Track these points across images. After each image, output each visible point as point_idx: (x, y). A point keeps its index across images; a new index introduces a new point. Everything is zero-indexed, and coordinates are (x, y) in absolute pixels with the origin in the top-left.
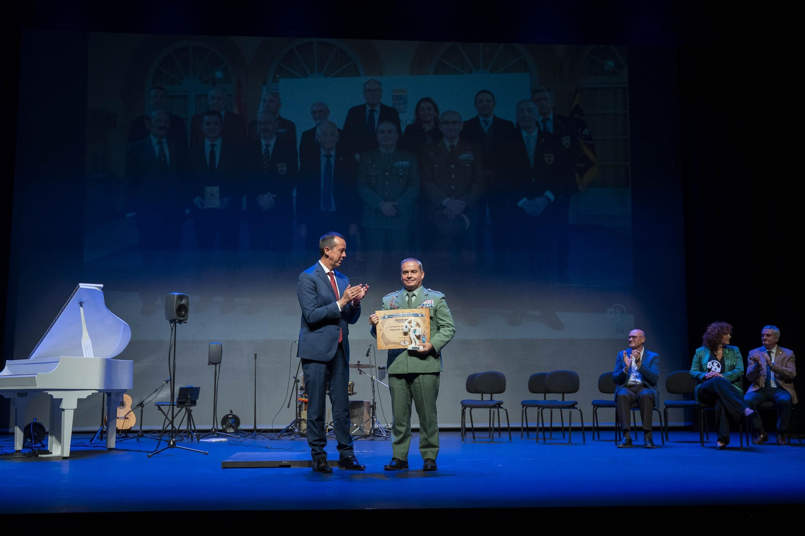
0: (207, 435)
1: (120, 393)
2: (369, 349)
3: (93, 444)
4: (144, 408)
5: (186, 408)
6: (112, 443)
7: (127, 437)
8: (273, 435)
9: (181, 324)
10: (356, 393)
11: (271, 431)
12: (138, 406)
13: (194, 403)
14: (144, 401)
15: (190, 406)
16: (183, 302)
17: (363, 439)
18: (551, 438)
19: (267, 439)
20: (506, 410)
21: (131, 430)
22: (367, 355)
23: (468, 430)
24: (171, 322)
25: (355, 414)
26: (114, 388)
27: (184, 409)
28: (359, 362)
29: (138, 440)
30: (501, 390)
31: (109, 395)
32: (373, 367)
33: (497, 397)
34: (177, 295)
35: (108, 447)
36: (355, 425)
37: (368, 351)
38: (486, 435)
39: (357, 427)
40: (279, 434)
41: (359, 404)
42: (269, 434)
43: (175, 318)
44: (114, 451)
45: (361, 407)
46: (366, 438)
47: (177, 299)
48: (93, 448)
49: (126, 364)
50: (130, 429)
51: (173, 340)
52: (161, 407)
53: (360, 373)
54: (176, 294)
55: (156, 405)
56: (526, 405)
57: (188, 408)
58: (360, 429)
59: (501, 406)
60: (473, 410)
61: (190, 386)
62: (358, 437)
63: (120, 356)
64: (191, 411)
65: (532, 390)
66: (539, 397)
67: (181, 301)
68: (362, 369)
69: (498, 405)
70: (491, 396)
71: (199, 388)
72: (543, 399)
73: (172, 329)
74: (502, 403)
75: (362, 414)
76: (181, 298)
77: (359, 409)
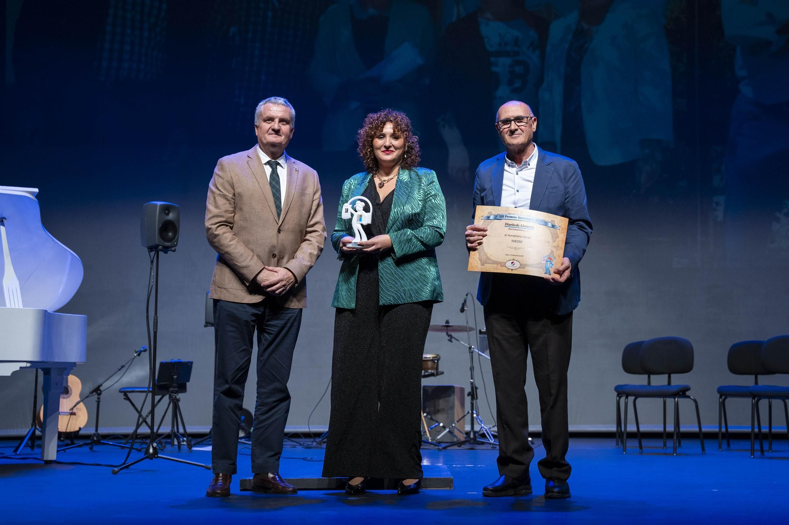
0: (202, 441)
1: (65, 369)
2: (465, 301)
3: (19, 455)
4: (101, 396)
5: (170, 397)
6: (51, 451)
7: (73, 443)
8: (308, 442)
9: (166, 253)
10: (442, 373)
11: (307, 435)
12: (92, 393)
13: (182, 388)
14: (101, 385)
15: (177, 392)
16: (171, 216)
17: (456, 447)
18: (770, 448)
19: (299, 448)
20: (695, 401)
21: (81, 432)
22: (462, 310)
23: (631, 435)
24: (150, 249)
25: (441, 407)
26: (56, 360)
27: (167, 396)
28: (447, 322)
29: (91, 449)
30: (686, 368)
31: (47, 372)
32: (471, 329)
33: (678, 380)
34: (161, 206)
35: (45, 459)
36: (441, 425)
37: (464, 304)
38: (659, 443)
39: (444, 427)
40: (318, 440)
41: (447, 391)
42: (302, 440)
43: (157, 242)
44: (54, 465)
45: (449, 396)
46: (460, 446)
47: (160, 213)
48: (19, 460)
49: (76, 320)
50: (78, 432)
51: (153, 280)
52: (130, 395)
53: (450, 341)
54: (159, 203)
55: (120, 392)
56: (725, 393)
57: (174, 395)
58: (449, 432)
59: (688, 393)
60: (639, 400)
61: (176, 360)
62: (447, 444)
63: (69, 308)
64: (178, 400)
65: (735, 368)
66: (747, 381)
67: (168, 214)
68: (454, 334)
69: (682, 392)
70: (669, 377)
71: (192, 363)
72: (754, 384)
73: (152, 262)
74: (688, 389)
75: (452, 408)
76: (166, 210)
77: (446, 399)
